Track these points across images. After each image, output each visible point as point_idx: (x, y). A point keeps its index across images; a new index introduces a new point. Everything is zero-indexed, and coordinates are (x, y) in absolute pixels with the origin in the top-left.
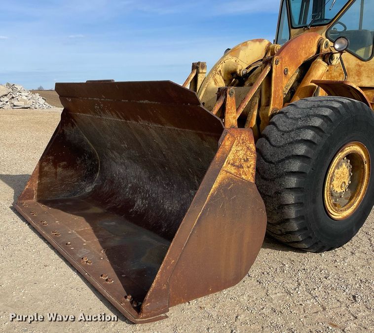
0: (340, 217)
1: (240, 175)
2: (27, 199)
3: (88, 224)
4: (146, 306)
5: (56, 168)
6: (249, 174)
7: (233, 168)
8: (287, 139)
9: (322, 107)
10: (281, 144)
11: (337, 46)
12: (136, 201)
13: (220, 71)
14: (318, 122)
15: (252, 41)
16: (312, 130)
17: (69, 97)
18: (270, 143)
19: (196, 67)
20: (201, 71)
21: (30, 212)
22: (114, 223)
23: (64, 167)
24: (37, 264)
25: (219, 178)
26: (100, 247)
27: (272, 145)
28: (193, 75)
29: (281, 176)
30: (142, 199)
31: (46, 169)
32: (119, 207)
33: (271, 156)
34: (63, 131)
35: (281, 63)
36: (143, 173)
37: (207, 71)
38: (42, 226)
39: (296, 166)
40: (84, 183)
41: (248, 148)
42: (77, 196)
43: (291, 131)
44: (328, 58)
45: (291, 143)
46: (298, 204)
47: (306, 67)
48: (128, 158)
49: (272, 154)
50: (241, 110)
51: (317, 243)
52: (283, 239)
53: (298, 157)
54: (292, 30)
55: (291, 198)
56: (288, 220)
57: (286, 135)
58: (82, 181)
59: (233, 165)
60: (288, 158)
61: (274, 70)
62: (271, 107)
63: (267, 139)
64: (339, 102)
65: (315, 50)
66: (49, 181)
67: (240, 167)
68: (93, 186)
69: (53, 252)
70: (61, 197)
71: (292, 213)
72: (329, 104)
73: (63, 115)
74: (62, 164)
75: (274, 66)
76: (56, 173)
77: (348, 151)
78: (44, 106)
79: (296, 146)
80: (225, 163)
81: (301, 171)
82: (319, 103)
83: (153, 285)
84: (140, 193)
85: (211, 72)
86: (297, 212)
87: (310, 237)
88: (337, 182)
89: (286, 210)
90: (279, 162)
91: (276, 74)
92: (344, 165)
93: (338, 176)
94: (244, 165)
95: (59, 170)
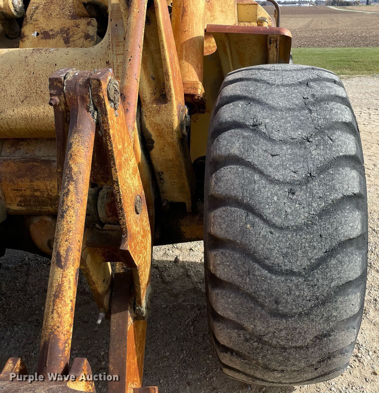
8: (309, 205)
10: (301, 220)
18: (266, 221)
27: (273, 226)
33: (285, 255)
45: (325, 212)
49: (285, 251)
57: (300, 194)
60: (331, 253)
63: (250, 209)
90: (314, 267)
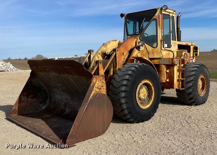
0: (145, 108)
1: (101, 91)
2: (14, 114)
3: (43, 121)
4: (68, 140)
5: (28, 98)
6: (104, 91)
7: (98, 89)
8: (120, 79)
9: (132, 67)
11: (140, 44)
12: (66, 110)
13: (100, 53)
14: (130, 72)
15: (112, 41)
16: (128, 75)
17: (34, 66)
19: (90, 51)
20: (92, 53)
21: (16, 119)
22: (56, 120)
23: (32, 98)
24: (23, 136)
25: (93, 93)
26: (49, 128)
27: (116, 81)
28: (89, 55)
29: (119, 93)
30: (69, 108)
31: (23, 99)
32: (58, 113)
33: (116, 85)
34: (31, 81)
35: (120, 51)
36: (68, 97)
37: (94, 53)
38: (23, 124)
39: (123, 88)
40: (41, 105)
41: (102, 82)
42: (38, 111)
43: (122, 76)
44: (138, 48)
45: (122, 80)
46: (126, 103)
47: (131, 52)
48: (62, 91)
50: (106, 69)
51: (136, 119)
52: (124, 118)
53: (124, 85)
54: (128, 36)
55: (123, 101)
56: (124, 110)
58: (41, 104)
59: (97, 88)
60: (121, 86)
61: (117, 53)
62: (117, 67)
63: (115, 79)
64: (138, 65)
65: (134, 45)
66: (24, 105)
67: (100, 89)
68: (46, 106)
69: (29, 132)
70: (30, 112)
71: (124, 106)
72: (135, 66)
73: (31, 74)
74: (30, 96)
75: (117, 52)
76: (28, 101)
77: (144, 82)
78: (13, 69)
79: (123, 81)
80: (94, 87)
81: (126, 90)
82: (131, 65)
83: (70, 133)
84: (68, 106)
85: (96, 53)
86: (126, 106)
87: (133, 116)
88: (142, 94)
89: (122, 106)
90: (118, 87)
91: (118, 55)
92: (144, 88)
93: (142, 92)
94: (102, 88)
95: (29, 99)
